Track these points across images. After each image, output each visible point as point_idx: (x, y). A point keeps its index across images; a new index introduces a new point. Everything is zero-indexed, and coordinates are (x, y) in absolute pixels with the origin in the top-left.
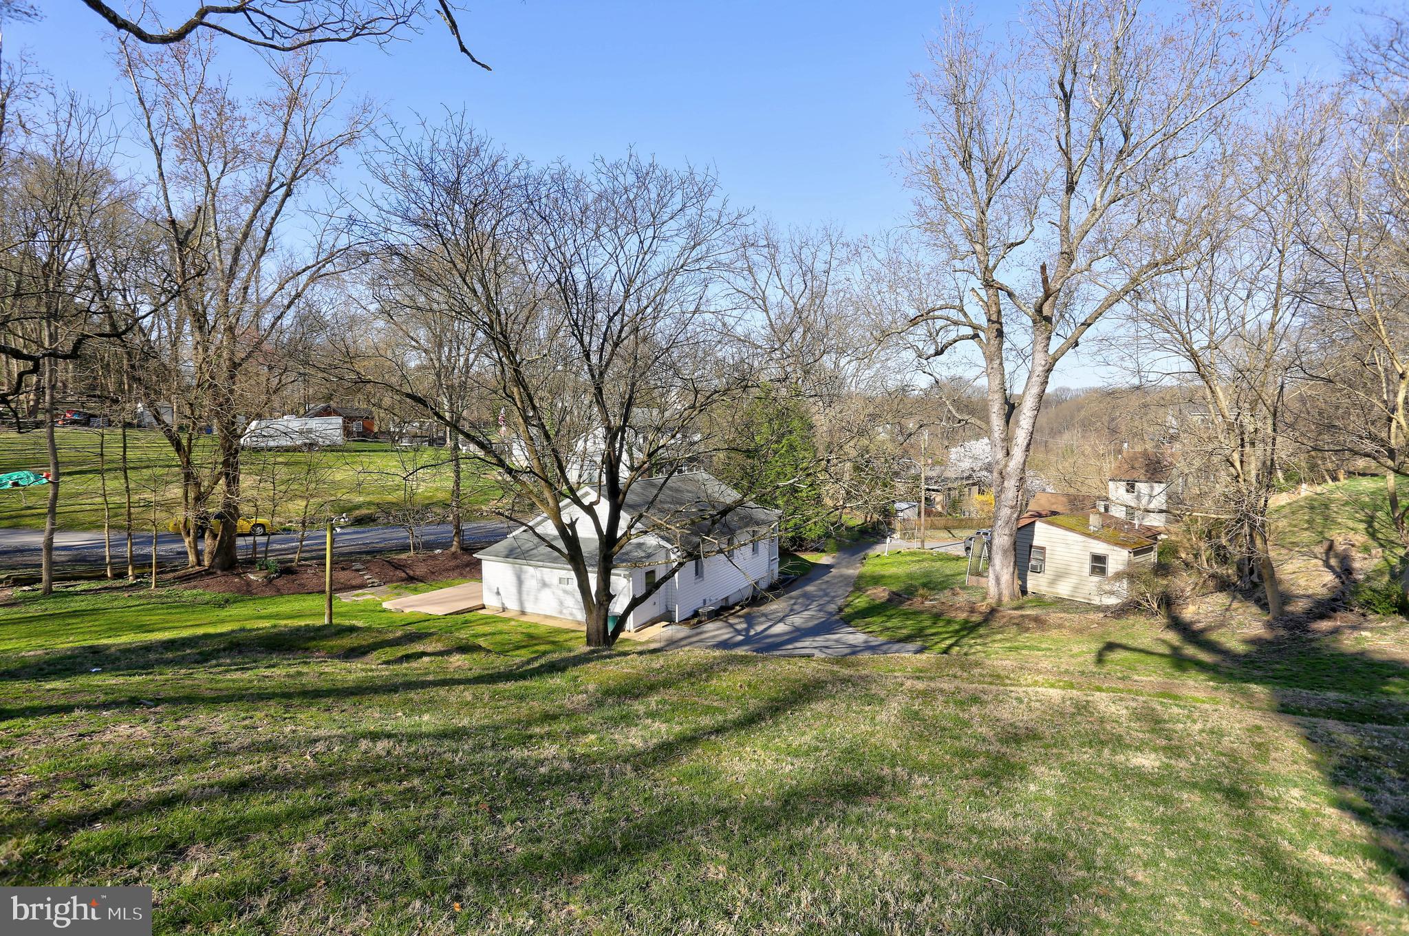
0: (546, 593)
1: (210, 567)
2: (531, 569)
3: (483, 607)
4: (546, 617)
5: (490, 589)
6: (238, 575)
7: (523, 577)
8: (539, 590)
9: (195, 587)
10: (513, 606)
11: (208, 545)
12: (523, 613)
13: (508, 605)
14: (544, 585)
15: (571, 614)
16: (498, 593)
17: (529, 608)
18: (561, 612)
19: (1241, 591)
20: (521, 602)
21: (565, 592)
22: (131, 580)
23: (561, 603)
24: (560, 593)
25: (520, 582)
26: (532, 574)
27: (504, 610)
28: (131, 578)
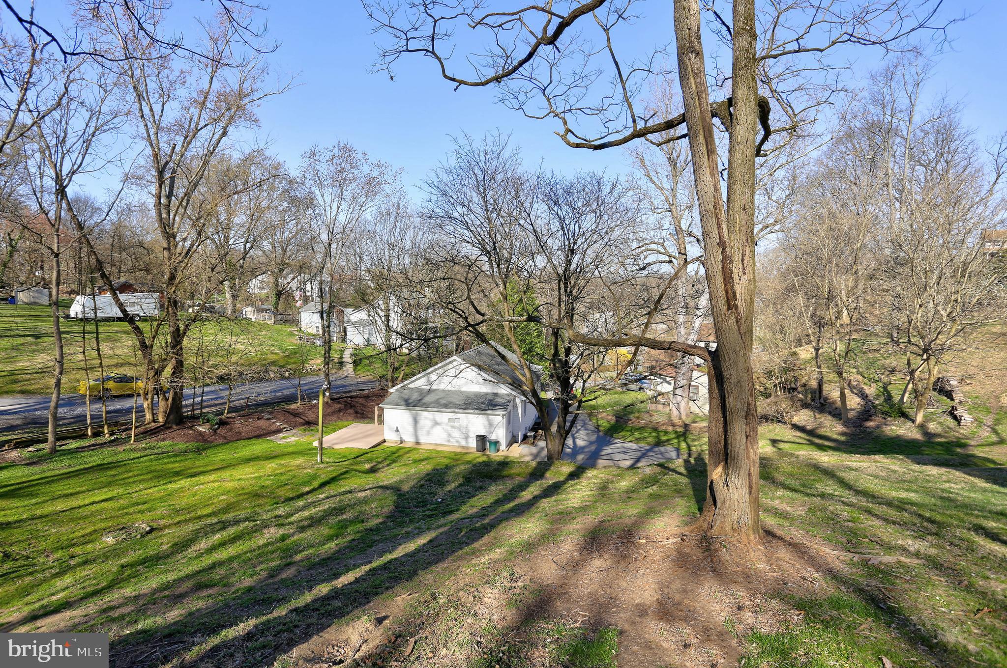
0: (437, 430)
1: (166, 422)
2: (425, 414)
3: (384, 441)
4: (436, 444)
5: (390, 429)
6: (190, 428)
7: (418, 418)
8: (432, 427)
9: (164, 440)
10: (409, 439)
11: (163, 406)
12: (418, 443)
13: (405, 438)
14: (436, 423)
15: (457, 442)
16: (397, 431)
17: (423, 439)
18: (449, 441)
19: (815, 407)
20: (416, 436)
21: (453, 427)
22: (107, 437)
23: (449, 435)
24: (449, 428)
25: (416, 421)
26: (426, 417)
27: (401, 442)
28: (107, 435)
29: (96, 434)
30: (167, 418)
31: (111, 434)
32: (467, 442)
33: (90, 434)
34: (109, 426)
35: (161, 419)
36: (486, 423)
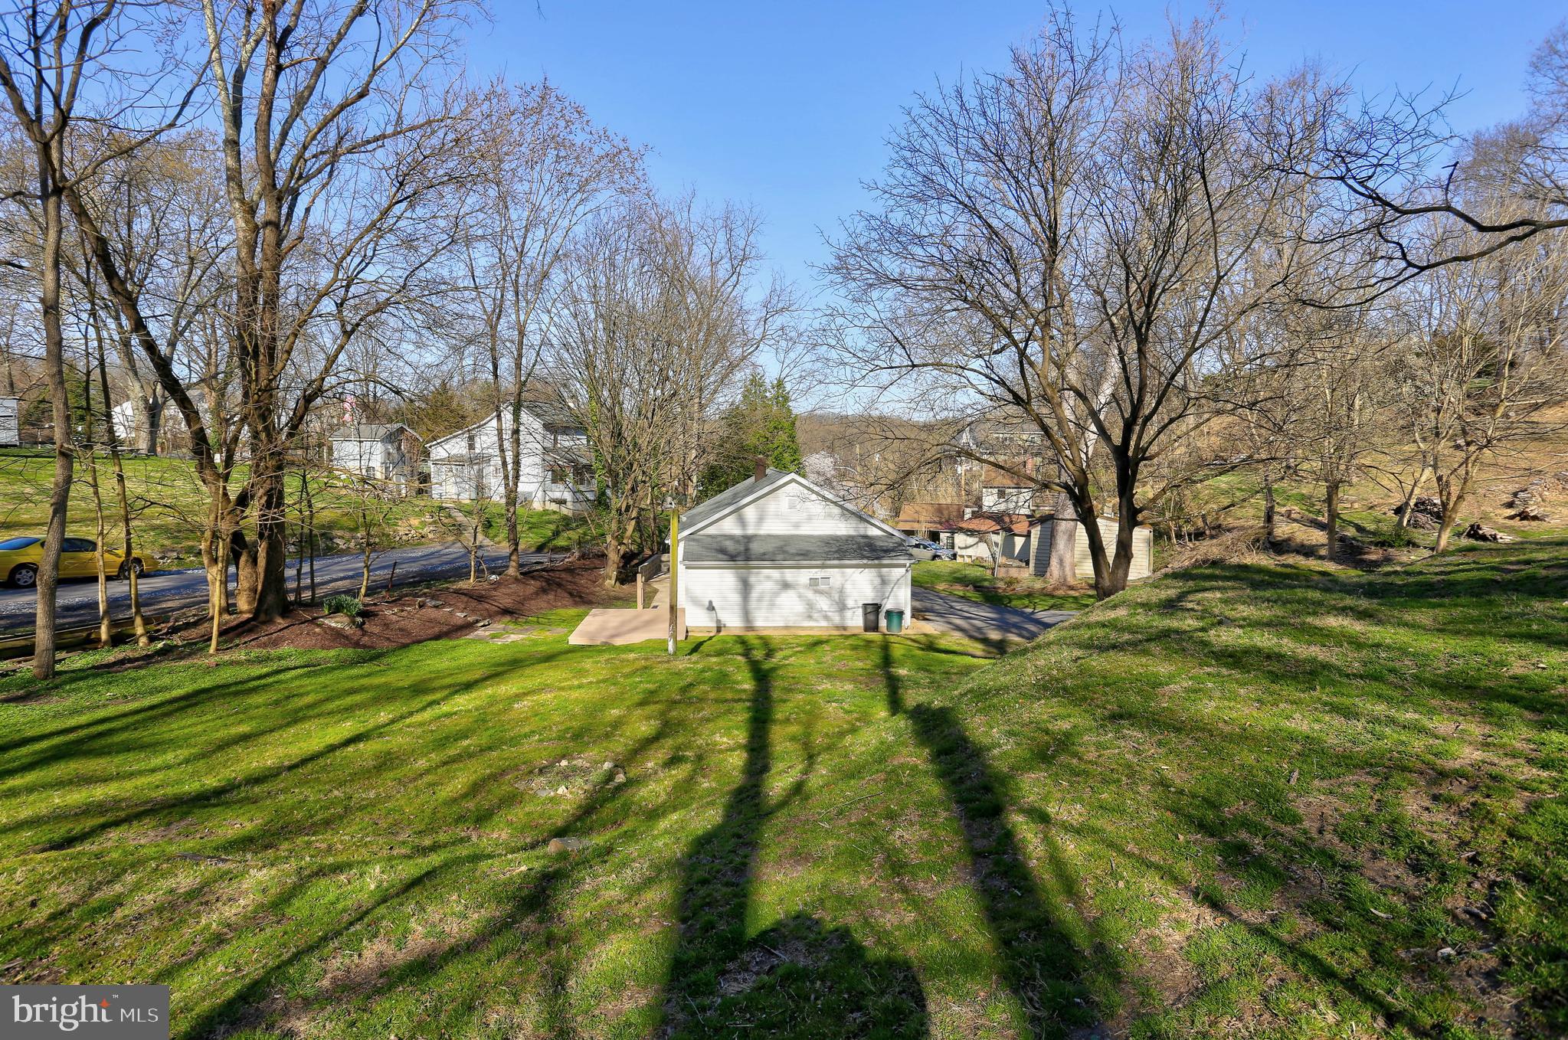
0: (789, 598)
1: (257, 613)
2: (764, 572)
3: (687, 630)
4: (786, 627)
5: (697, 606)
7: (750, 582)
8: (778, 593)
10: (734, 622)
11: (248, 578)
12: (750, 628)
13: (725, 620)
14: (787, 588)
15: (826, 618)
16: (711, 608)
17: (759, 620)
18: (810, 619)
20: (747, 615)
21: (818, 593)
22: (143, 645)
23: (810, 606)
24: (811, 595)
25: (746, 587)
26: (765, 579)
27: (719, 630)
28: (143, 641)
29: (117, 640)
30: (261, 601)
31: (152, 639)
32: (843, 618)
33: (104, 636)
34: (147, 621)
35: (243, 604)
36: (877, 581)
